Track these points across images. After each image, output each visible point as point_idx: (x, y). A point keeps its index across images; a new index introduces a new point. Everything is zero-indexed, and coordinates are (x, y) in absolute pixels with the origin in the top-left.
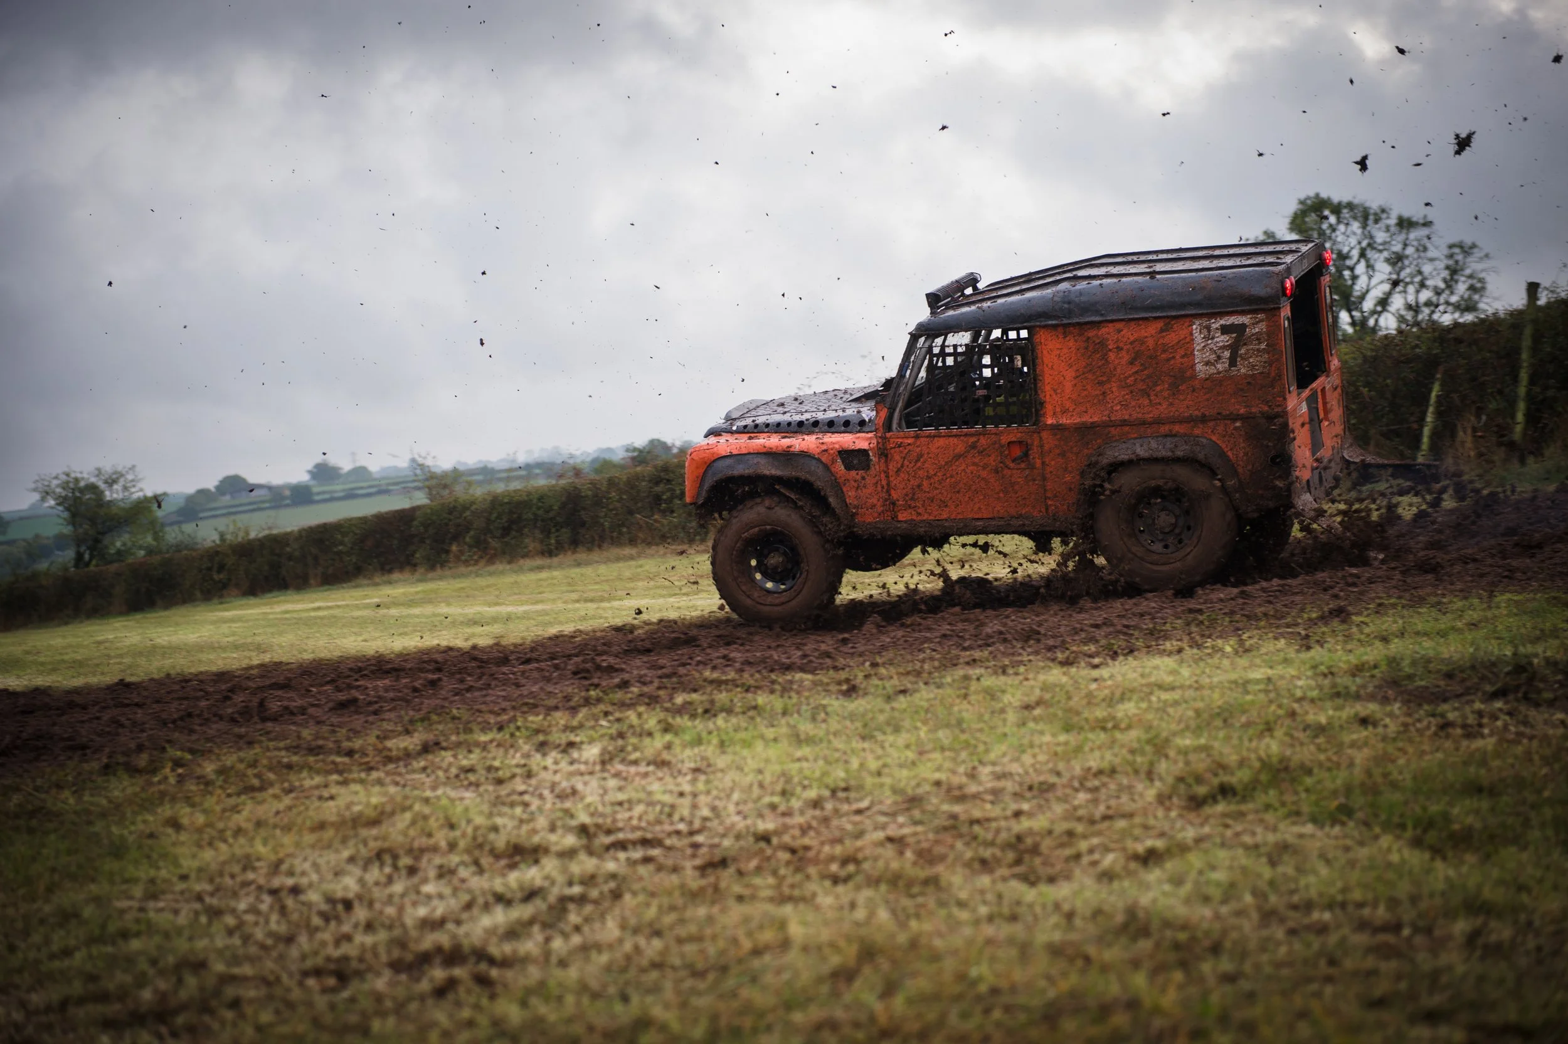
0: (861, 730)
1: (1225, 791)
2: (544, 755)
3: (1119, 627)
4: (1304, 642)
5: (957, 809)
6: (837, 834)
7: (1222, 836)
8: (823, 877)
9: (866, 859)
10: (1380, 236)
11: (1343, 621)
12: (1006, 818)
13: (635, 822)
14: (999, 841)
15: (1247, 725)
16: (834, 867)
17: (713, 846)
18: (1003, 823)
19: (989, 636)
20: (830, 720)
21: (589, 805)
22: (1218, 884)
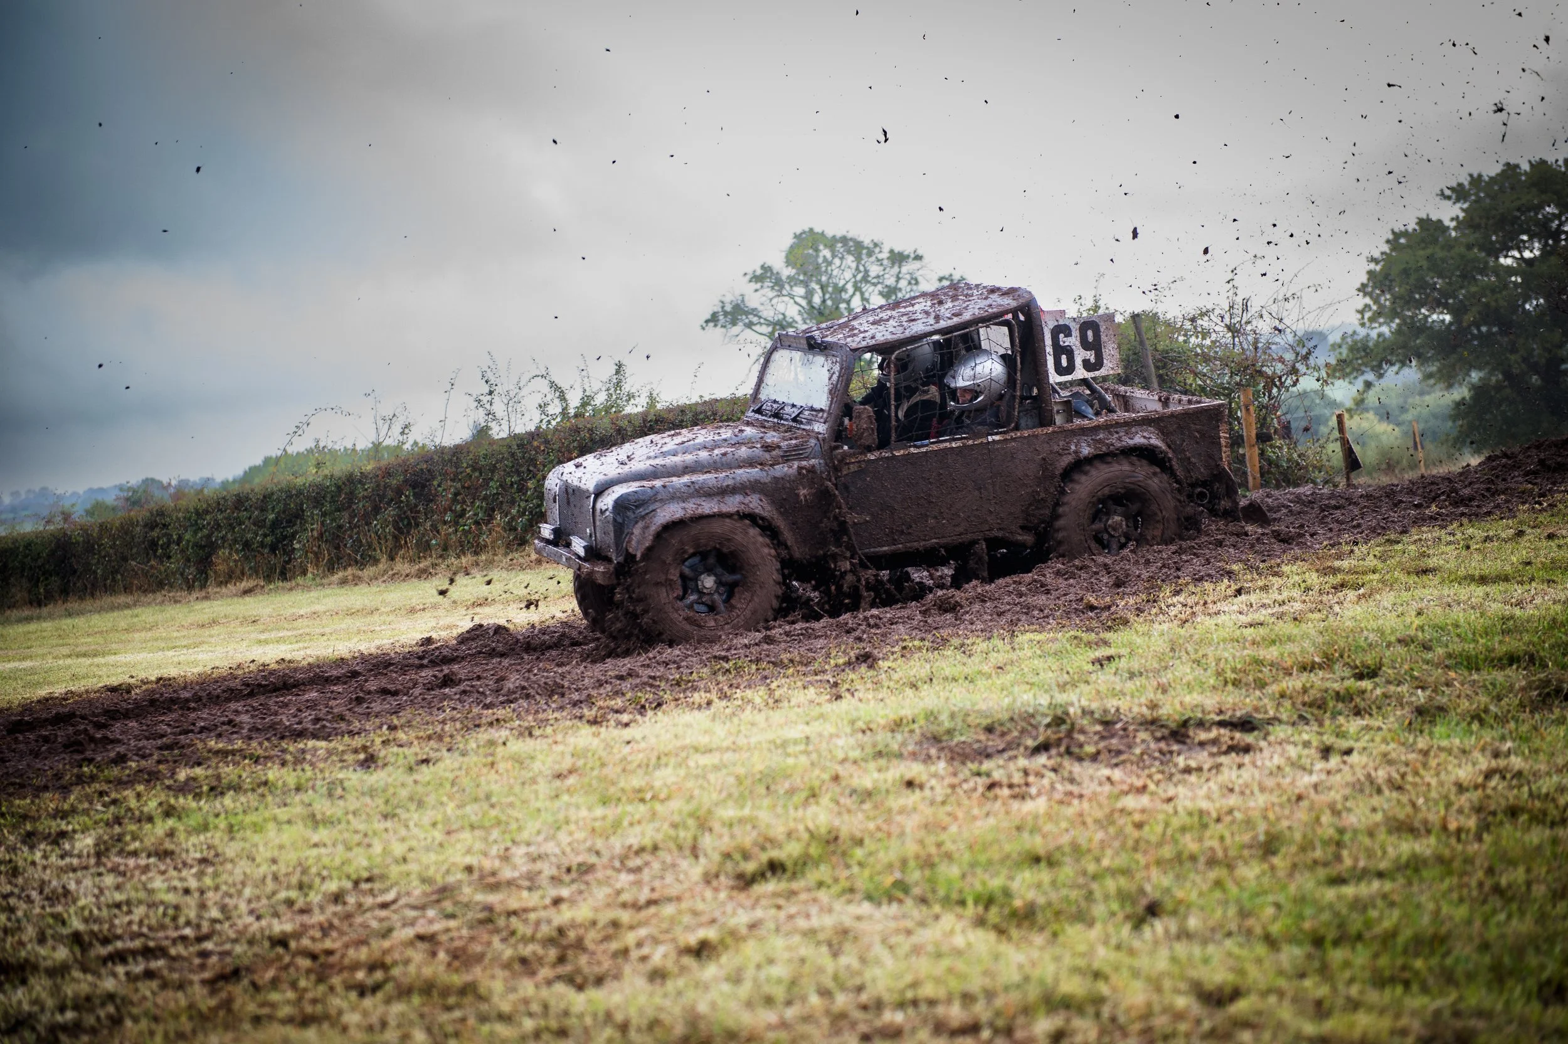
0: (382, 807)
1: (775, 868)
2: (32, 847)
3: (645, 679)
4: (834, 690)
5: (493, 898)
6: (363, 933)
7: (776, 919)
8: (349, 987)
9: (395, 963)
10: (874, 270)
11: (871, 667)
12: (545, 907)
13: (135, 928)
14: (539, 935)
15: (791, 792)
16: (360, 975)
17: (224, 954)
18: (543, 914)
19: (511, 692)
20: (348, 796)
21: (83, 908)
22: (779, 981)
